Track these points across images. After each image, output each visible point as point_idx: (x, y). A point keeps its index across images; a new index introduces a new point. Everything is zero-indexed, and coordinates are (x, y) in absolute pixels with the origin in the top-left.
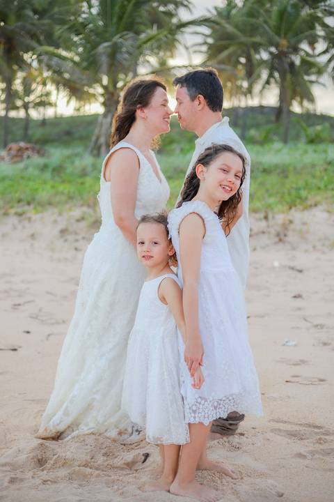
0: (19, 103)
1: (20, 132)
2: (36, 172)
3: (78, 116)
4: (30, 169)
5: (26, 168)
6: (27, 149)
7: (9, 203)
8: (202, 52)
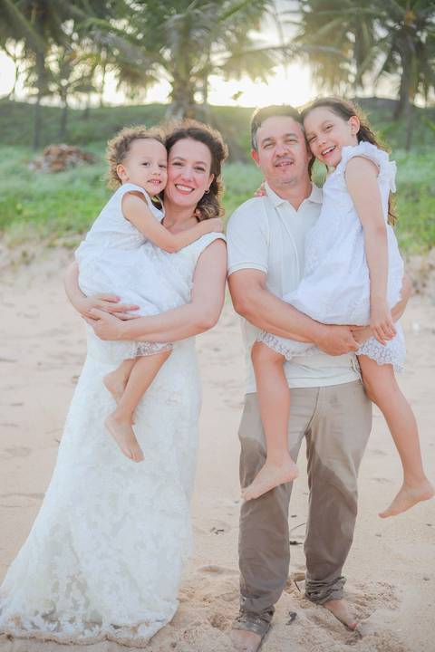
0: (53, 87)
1: (55, 127)
2: (86, 187)
3: (131, 107)
4: (78, 183)
5: (72, 181)
6: (70, 153)
7: (55, 230)
8: (295, 23)
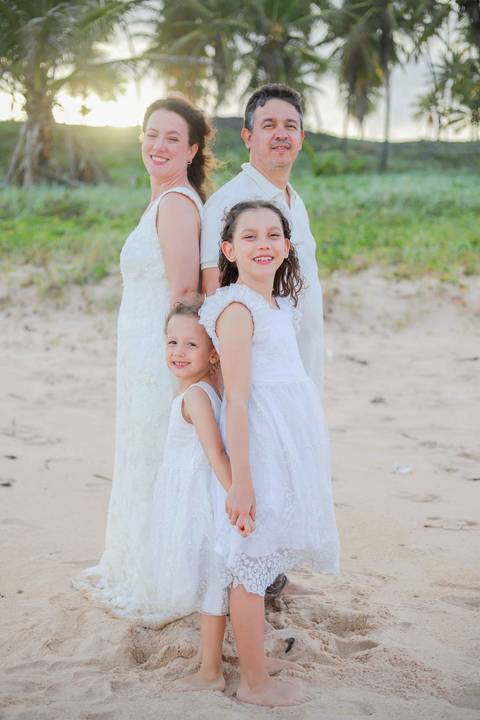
8: (146, 35)
